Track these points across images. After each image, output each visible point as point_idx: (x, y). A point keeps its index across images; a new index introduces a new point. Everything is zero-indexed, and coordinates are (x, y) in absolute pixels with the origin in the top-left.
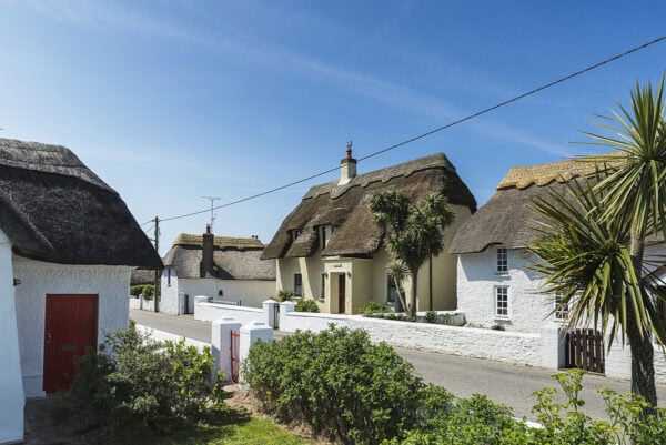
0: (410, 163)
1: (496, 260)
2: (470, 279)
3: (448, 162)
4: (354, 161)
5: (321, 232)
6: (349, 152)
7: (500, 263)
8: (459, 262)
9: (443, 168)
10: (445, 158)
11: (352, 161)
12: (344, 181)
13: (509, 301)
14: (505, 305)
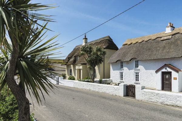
0: (100, 39)
1: (120, 65)
2: (114, 70)
3: (110, 38)
4: (87, 39)
5: (76, 58)
6: (85, 36)
7: (121, 65)
8: (111, 66)
9: (108, 40)
10: (109, 37)
11: (86, 39)
12: (84, 44)
13: (123, 76)
14: (122, 77)
